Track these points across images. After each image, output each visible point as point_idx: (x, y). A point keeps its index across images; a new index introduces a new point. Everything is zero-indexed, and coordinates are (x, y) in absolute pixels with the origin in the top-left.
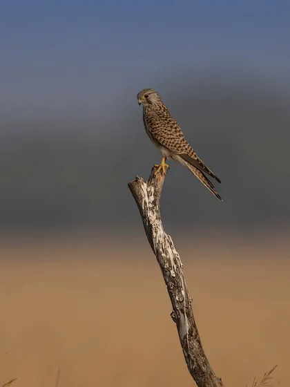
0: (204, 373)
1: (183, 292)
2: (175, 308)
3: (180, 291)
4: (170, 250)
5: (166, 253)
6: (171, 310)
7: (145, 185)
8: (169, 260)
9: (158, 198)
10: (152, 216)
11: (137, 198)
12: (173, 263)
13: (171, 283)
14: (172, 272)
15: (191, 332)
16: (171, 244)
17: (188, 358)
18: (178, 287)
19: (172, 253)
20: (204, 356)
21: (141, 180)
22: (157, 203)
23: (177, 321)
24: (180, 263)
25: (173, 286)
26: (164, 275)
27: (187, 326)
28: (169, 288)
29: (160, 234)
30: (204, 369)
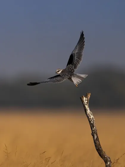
1: (95, 128)
2: (92, 132)
3: (94, 127)
4: (91, 116)
5: (90, 117)
6: (91, 132)
7: (85, 98)
8: (91, 119)
9: (88, 101)
10: (87, 106)
11: (82, 101)
12: (92, 119)
13: (91, 125)
14: (92, 122)
15: (97, 139)
16: (92, 114)
17: (96, 146)
18: (94, 126)
19: (92, 117)
20: (100, 145)
21: (84, 96)
22: (88, 103)
23: (93, 136)
24: (94, 119)
25: (92, 126)
26: (90, 123)
27: (96, 137)
28: (91, 126)
29: (89, 111)
30: (100, 149)
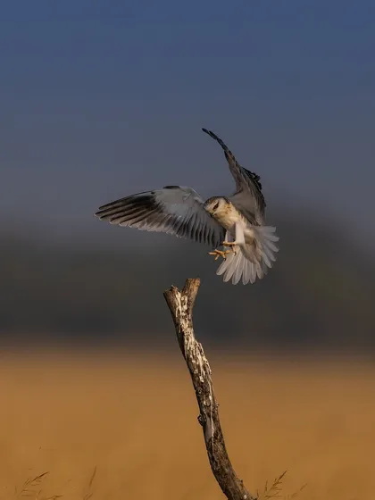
0: (226, 474)
1: (210, 397)
2: (202, 412)
3: (207, 397)
4: (199, 357)
5: (196, 359)
6: (199, 414)
7: (179, 294)
8: (198, 366)
9: (191, 307)
10: (185, 324)
11: (171, 306)
12: (202, 369)
13: (199, 388)
14: (201, 378)
15: (216, 435)
16: (201, 351)
17: (212, 459)
18: (206, 393)
19: (201, 360)
20: (227, 458)
21: (176, 289)
22: (190, 312)
23: (204, 424)
24: (209, 370)
25: (201, 391)
26: (194, 380)
27: (213, 429)
28: (197, 393)
29: (191, 341)
30: (227, 470)
